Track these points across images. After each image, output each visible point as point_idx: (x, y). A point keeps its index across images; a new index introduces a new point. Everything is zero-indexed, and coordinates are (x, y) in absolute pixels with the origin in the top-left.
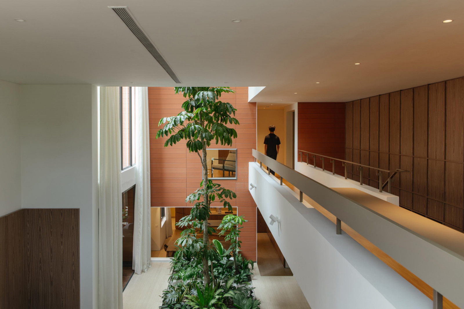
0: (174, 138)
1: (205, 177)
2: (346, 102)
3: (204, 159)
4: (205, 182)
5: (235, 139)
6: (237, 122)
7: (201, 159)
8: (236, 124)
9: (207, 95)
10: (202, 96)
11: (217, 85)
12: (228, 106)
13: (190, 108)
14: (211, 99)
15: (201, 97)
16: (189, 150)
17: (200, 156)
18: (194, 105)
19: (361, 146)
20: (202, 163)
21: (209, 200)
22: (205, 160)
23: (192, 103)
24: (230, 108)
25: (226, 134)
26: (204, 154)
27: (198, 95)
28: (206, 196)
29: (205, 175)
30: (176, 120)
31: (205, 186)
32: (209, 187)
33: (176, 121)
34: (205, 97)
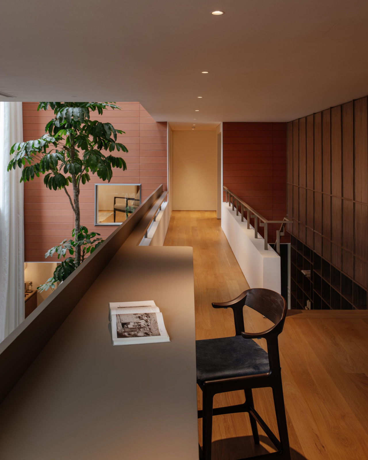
0: (28, 170)
1: (76, 224)
2: (288, 122)
3: (75, 199)
4: (76, 230)
5: (125, 170)
6: (125, 149)
7: (70, 199)
8: (124, 151)
9: (73, 112)
10: (66, 114)
11: (90, 100)
12: (106, 128)
13: (53, 131)
14: (77, 118)
15: (64, 116)
16: (47, 187)
17: (69, 195)
18: (58, 126)
19: (300, 182)
20: (72, 205)
21: (82, 254)
22: (77, 201)
23: (57, 123)
24: (108, 130)
25: (101, 166)
26: (75, 192)
27: (61, 113)
28: (77, 249)
29: (76, 221)
30: (27, 146)
31: (77, 235)
33: (27, 148)
34: (69, 115)
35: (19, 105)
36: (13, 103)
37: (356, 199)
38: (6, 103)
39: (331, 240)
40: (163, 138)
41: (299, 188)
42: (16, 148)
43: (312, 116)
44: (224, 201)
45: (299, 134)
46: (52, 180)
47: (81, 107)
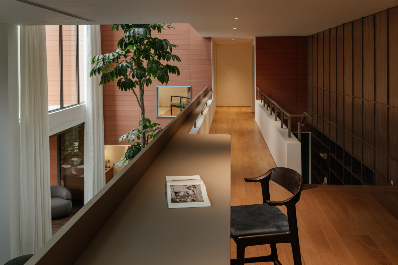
0: (105, 77)
1: (142, 117)
2: (309, 36)
3: (141, 98)
4: (142, 121)
5: (179, 75)
6: (178, 59)
7: (137, 98)
8: (178, 61)
9: (138, 31)
10: (133, 33)
11: (151, 22)
12: (164, 43)
13: (123, 46)
14: (141, 36)
15: (132, 34)
16: (119, 89)
17: (136, 95)
18: (128, 42)
20: (138, 102)
21: (146, 139)
22: (142, 99)
23: (126, 40)
24: (166, 45)
26: (141, 93)
27: (129, 32)
28: (143, 136)
29: (142, 114)
30: (104, 58)
31: (142, 125)
32: (145, 127)
33: (104, 59)
34: (136, 34)
35: (98, 27)
36: (93, 25)
37: (364, 97)
38: (88, 25)
39: (344, 130)
40: (208, 50)
41: (318, 88)
42: (96, 59)
43: (329, 31)
44: (257, 99)
45: (318, 45)
46: (123, 83)
47: (144, 27)
